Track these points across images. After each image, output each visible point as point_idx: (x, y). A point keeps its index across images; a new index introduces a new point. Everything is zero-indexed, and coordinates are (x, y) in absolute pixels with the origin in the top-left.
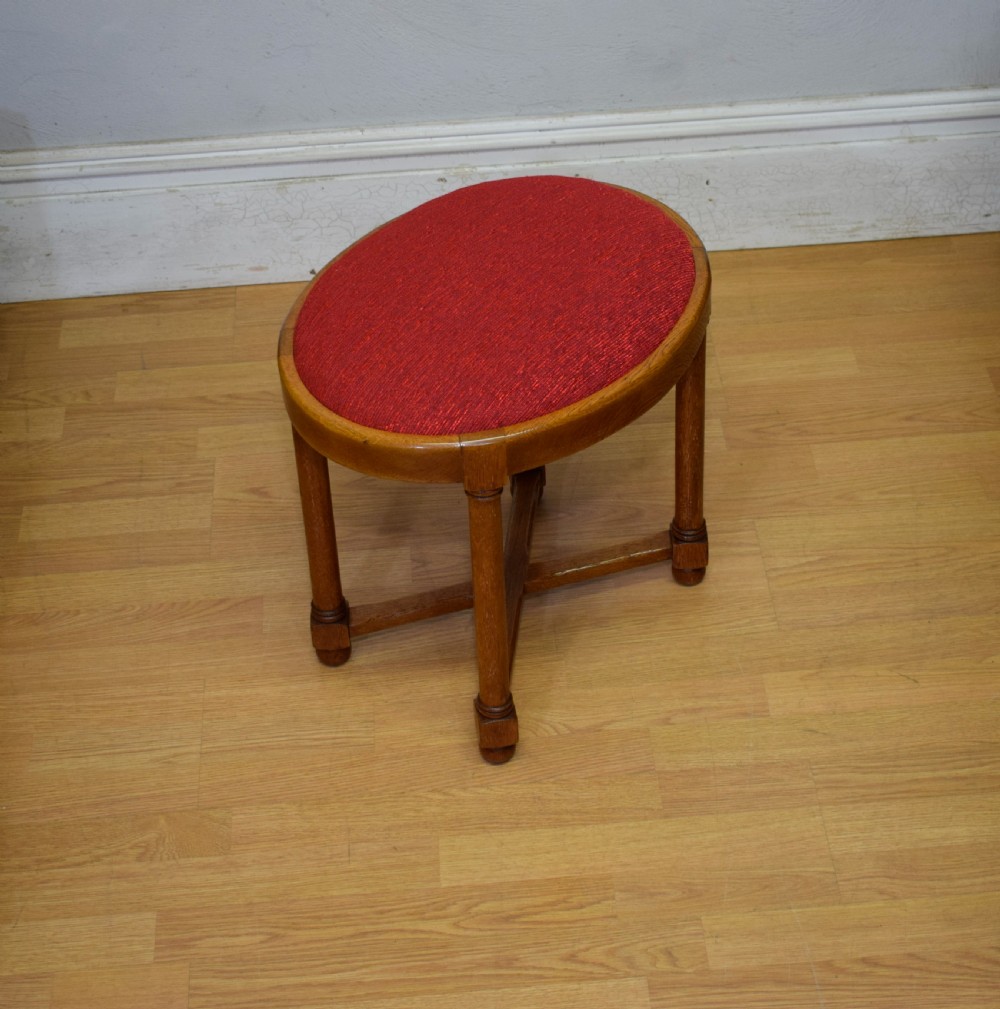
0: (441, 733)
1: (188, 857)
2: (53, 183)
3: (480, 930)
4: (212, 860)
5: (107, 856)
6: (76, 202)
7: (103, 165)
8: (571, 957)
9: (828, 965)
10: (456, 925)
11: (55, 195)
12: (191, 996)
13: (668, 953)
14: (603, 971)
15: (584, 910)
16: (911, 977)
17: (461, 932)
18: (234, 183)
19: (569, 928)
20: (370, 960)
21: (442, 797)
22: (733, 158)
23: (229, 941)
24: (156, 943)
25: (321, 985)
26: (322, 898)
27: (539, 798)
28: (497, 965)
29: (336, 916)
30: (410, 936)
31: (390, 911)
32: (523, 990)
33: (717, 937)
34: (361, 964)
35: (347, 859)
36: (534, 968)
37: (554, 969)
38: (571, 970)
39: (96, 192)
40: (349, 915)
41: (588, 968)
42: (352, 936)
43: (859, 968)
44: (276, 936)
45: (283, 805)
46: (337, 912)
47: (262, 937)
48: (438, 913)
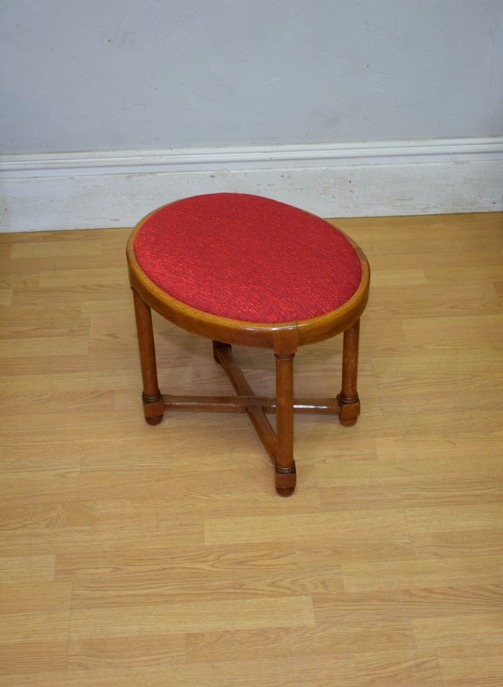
0: (206, 464)
1: (73, 526)
2: (9, 172)
3: (225, 569)
4: (86, 528)
5: (30, 524)
7: (36, 164)
8: (273, 584)
9: (407, 592)
10: (212, 566)
11: (11, 178)
12: (73, 599)
13: (324, 583)
14: (289, 592)
15: (280, 560)
16: (450, 599)
17: (215, 569)
18: (104, 175)
19: (272, 569)
20: (167, 583)
22: (364, 169)
23: (93, 571)
24: (55, 571)
25: (141, 595)
26: (143, 550)
27: (257, 500)
28: (234, 587)
29: (150, 559)
30: (189, 571)
31: (178, 557)
32: (247, 601)
33: (349, 575)
34: (163, 585)
35: (156, 529)
36: (253, 589)
37: (263, 590)
38: (273, 591)
39: (32, 178)
40: (157, 559)
41: (281, 590)
42: (158, 570)
43: (423, 594)
44: (118, 569)
45: (123, 500)
46: (150, 557)
47: (110, 570)
48: (203, 559)
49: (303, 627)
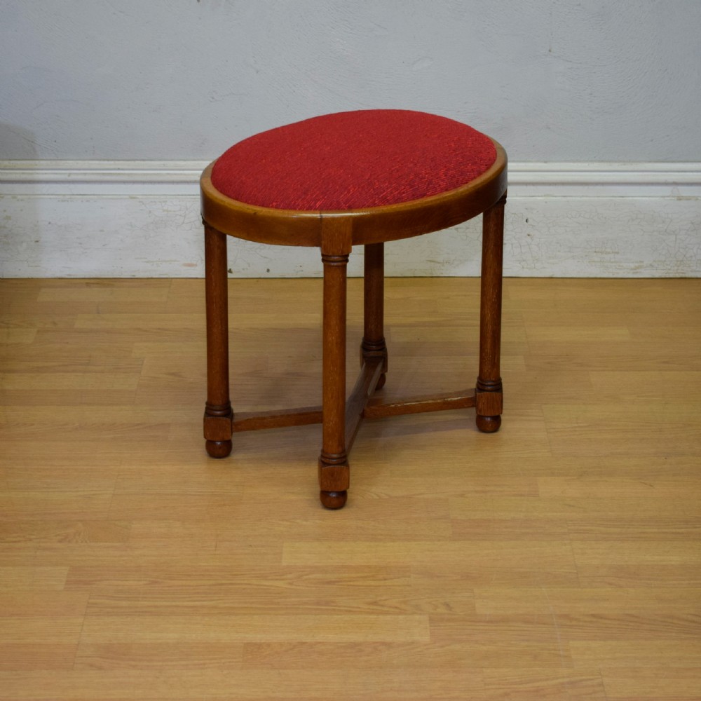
0: (293, 493)
1: (97, 542)
2: (49, 185)
3: (308, 587)
4: (115, 544)
6: (62, 201)
7: (85, 174)
8: (375, 603)
9: (566, 616)
10: (291, 584)
11: (48, 195)
12: (89, 607)
13: (447, 605)
14: (397, 611)
15: (386, 581)
16: (627, 625)
17: (294, 587)
18: (179, 195)
19: (375, 589)
20: (223, 597)
21: (289, 523)
22: (546, 202)
24: (67, 581)
26: (193, 566)
27: (361, 527)
28: (318, 603)
29: (203, 575)
30: (255, 587)
31: (242, 575)
32: (335, 617)
33: (484, 599)
34: (217, 598)
35: (214, 549)
36: (345, 606)
37: (360, 608)
38: (373, 609)
39: (78, 195)
40: (211, 575)
41: (386, 609)
42: (210, 585)
43: (588, 619)
44: (156, 582)
45: (171, 521)
46: (202, 573)
47: (145, 582)
48: (277, 577)
49: (413, 643)
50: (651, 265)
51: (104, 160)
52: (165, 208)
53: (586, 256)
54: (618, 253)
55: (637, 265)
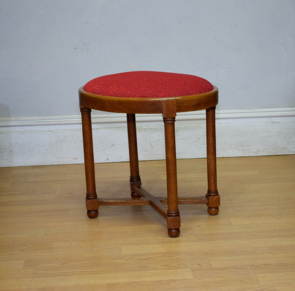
3: (135, 261)
6: (21, 134)
7: (30, 122)
8: (166, 266)
10: (127, 261)
11: (15, 131)
13: (199, 264)
16: (281, 267)
18: (69, 130)
19: (165, 261)
20: (96, 267)
21: (124, 240)
26: (82, 257)
28: (140, 267)
29: (86, 260)
30: (111, 263)
31: (104, 259)
32: (148, 271)
33: (215, 261)
37: (159, 268)
40: (90, 260)
41: (171, 267)
43: (263, 266)
48: (121, 259)
49: (185, 279)
50: (263, 151)
51: (38, 116)
52: (64, 135)
53: (237, 148)
54: (249, 146)
55: (257, 150)
